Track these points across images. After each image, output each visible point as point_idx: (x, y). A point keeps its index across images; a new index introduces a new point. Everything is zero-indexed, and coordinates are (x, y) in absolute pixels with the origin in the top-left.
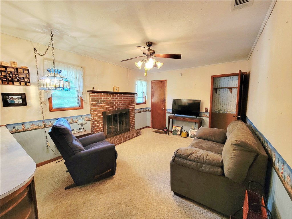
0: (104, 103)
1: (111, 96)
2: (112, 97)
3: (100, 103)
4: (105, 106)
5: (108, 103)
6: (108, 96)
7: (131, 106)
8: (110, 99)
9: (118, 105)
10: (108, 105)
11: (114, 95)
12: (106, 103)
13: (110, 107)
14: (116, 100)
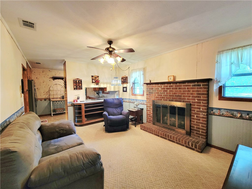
0: (155, 93)
1: (161, 86)
2: (163, 87)
3: (152, 93)
4: (155, 95)
5: (158, 93)
6: (159, 87)
7: (196, 101)
8: (161, 89)
9: (170, 96)
10: (159, 95)
11: (166, 85)
12: (157, 93)
13: (160, 97)
14: (168, 90)
